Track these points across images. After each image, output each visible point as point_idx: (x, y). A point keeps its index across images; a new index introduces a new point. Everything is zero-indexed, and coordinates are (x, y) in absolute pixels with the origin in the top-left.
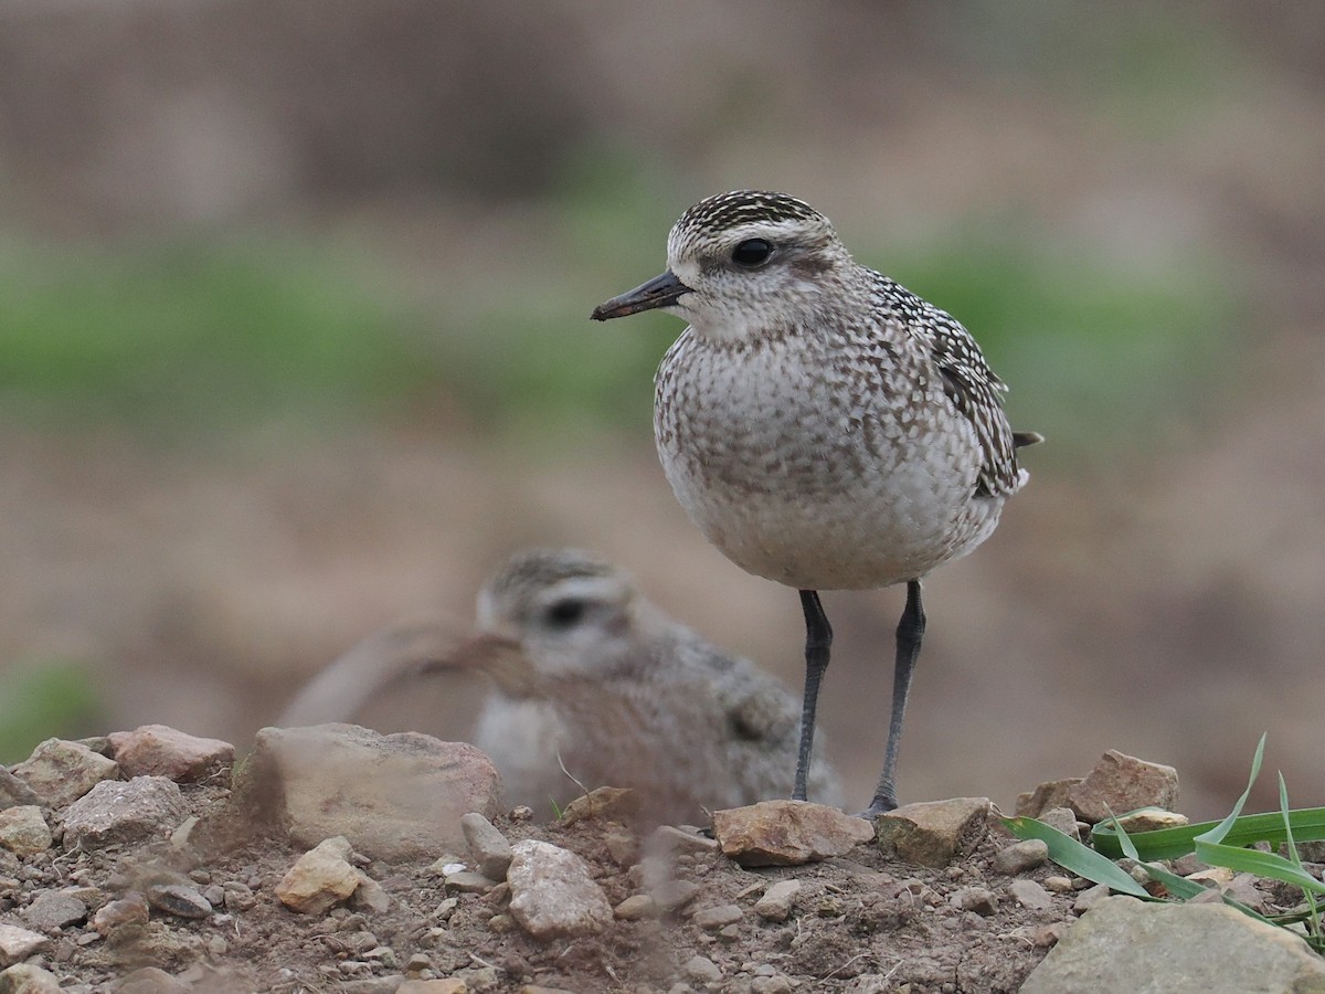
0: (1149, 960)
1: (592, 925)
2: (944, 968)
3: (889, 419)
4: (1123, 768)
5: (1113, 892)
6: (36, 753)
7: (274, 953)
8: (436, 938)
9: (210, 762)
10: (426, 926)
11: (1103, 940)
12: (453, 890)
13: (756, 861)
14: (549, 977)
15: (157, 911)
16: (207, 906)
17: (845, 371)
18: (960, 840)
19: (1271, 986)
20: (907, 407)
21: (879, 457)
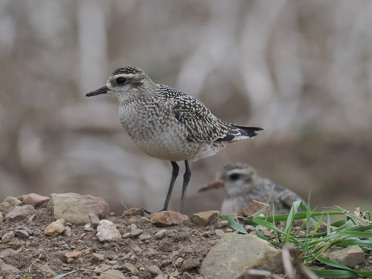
0: (235, 248)
1: (115, 239)
2: (193, 250)
3: (158, 121)
4: (256, 204)
5: (240, 233)
6: (6, 200)
7: (41, 246)
8: (79, 242)
9: (43, 202)
10: (77, 240)
11: (226, 243)
12: (86, 231)
13: (159, 225)
14: (103, 251)
15: (16, 236)
16: (27, 234)
17: (146, 110)
18: (210, 221)
19: (260, 254)
20: (163, 119)
21: (157, 130)
